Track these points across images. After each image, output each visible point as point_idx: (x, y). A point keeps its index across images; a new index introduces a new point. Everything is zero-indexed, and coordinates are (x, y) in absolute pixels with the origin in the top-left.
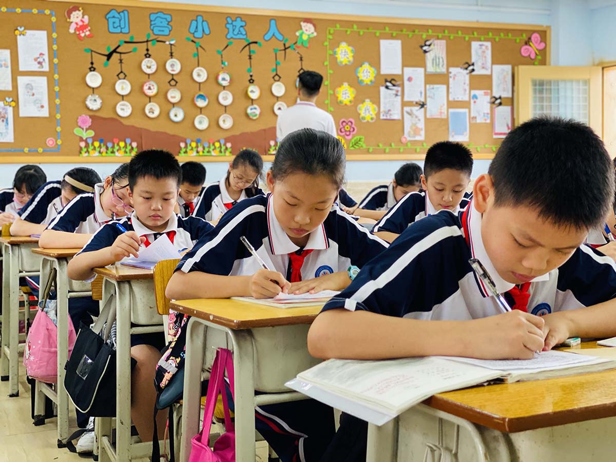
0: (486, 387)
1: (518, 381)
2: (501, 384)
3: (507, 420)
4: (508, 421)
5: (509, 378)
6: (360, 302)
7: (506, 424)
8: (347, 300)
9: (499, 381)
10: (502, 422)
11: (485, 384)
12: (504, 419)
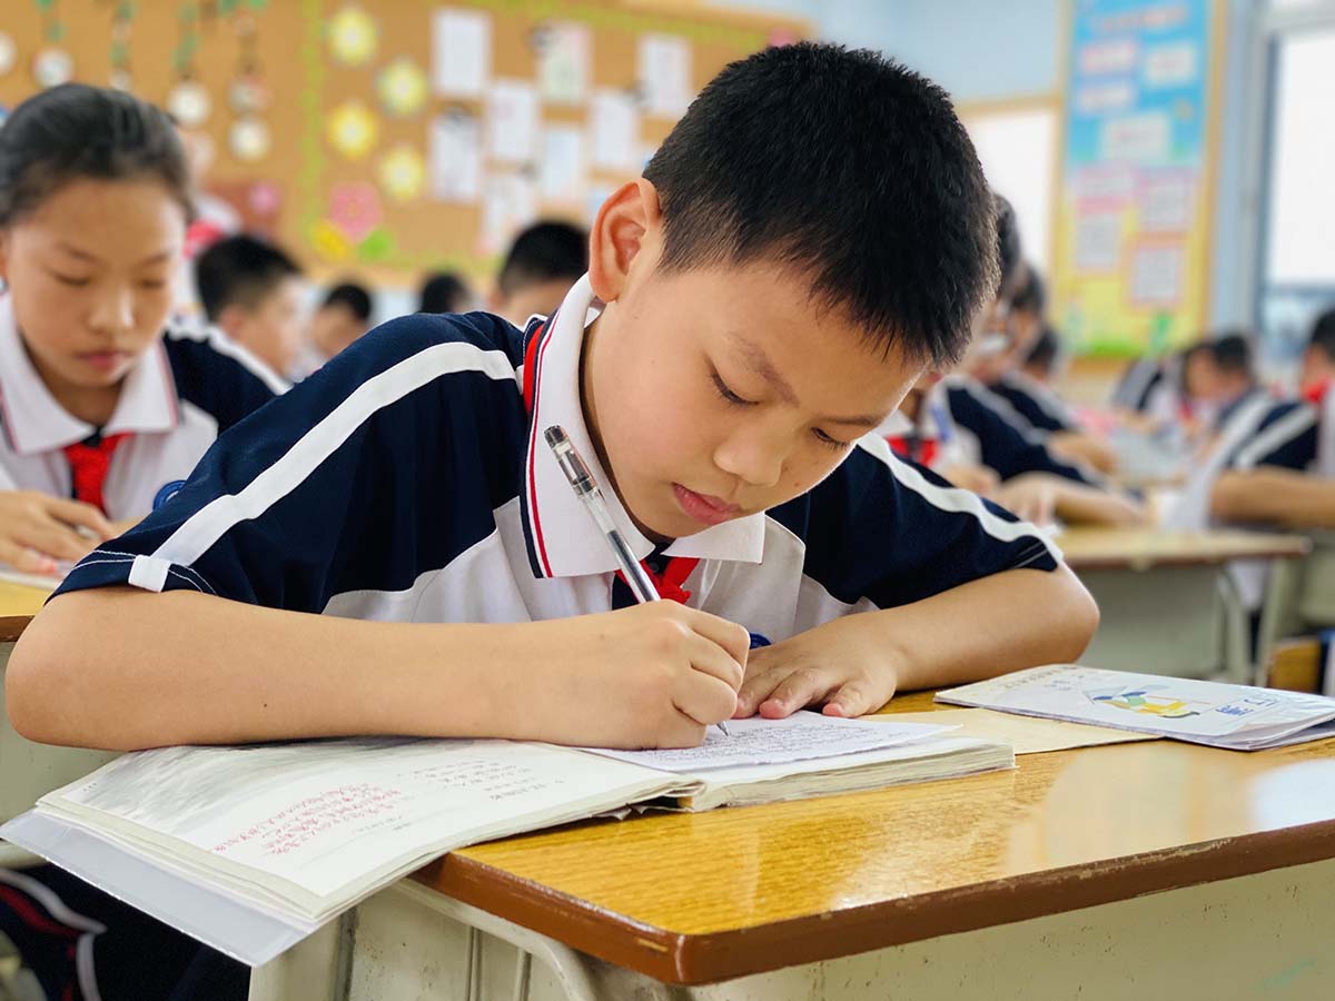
0: (623, 825)
1: (723, 806)
2: (668, 813)
3: (681, 941)
4: (686, 942)
5: (695, 794)
6: (185, 564)
7: (678, 955)
8: (140, 560)
9: (664, 806)
10: (664, 949)
11: (620, 816)
12: (669, 938)
